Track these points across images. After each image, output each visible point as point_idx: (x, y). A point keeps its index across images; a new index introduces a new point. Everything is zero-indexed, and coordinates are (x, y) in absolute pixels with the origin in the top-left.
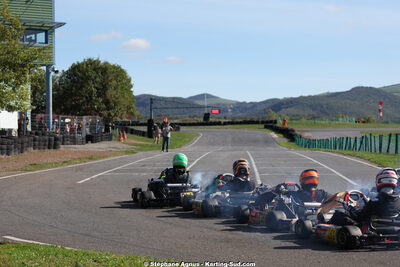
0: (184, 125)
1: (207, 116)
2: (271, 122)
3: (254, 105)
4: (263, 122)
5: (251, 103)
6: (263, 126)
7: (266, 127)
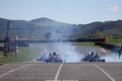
0: (32, 42)
1: (48, 35)
2: (100, 40)
3: (82, 26)
4: (93, 40)
5: (80, 25)
6: (94, 43)
7: (96, 44)
